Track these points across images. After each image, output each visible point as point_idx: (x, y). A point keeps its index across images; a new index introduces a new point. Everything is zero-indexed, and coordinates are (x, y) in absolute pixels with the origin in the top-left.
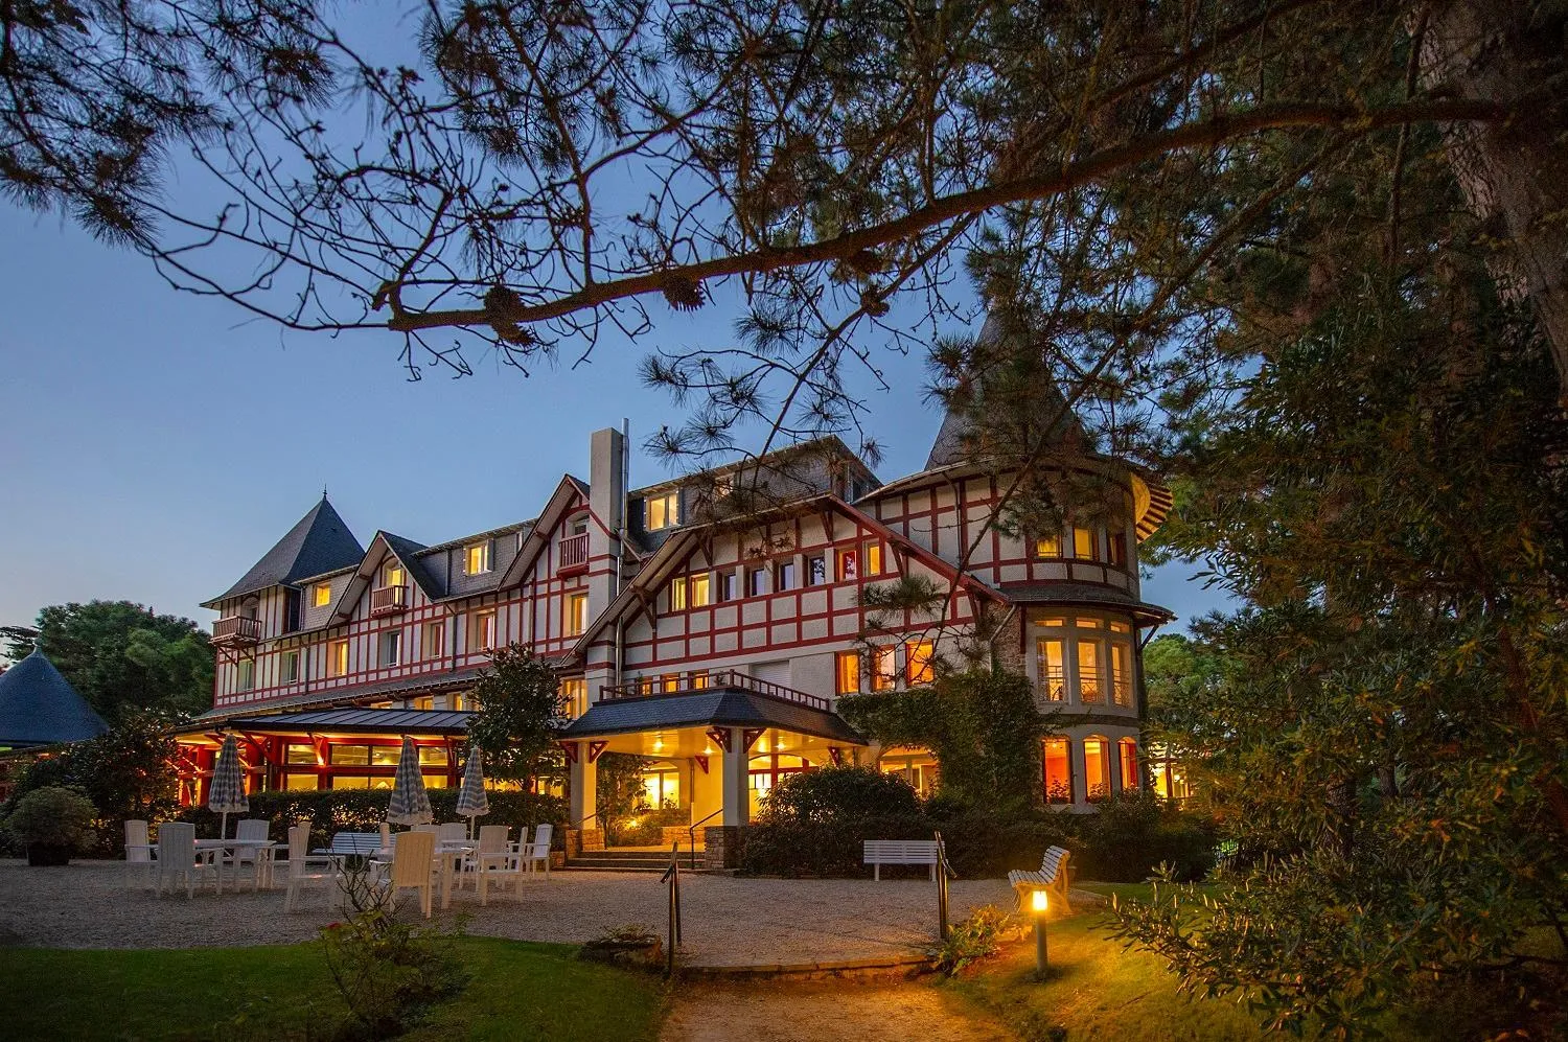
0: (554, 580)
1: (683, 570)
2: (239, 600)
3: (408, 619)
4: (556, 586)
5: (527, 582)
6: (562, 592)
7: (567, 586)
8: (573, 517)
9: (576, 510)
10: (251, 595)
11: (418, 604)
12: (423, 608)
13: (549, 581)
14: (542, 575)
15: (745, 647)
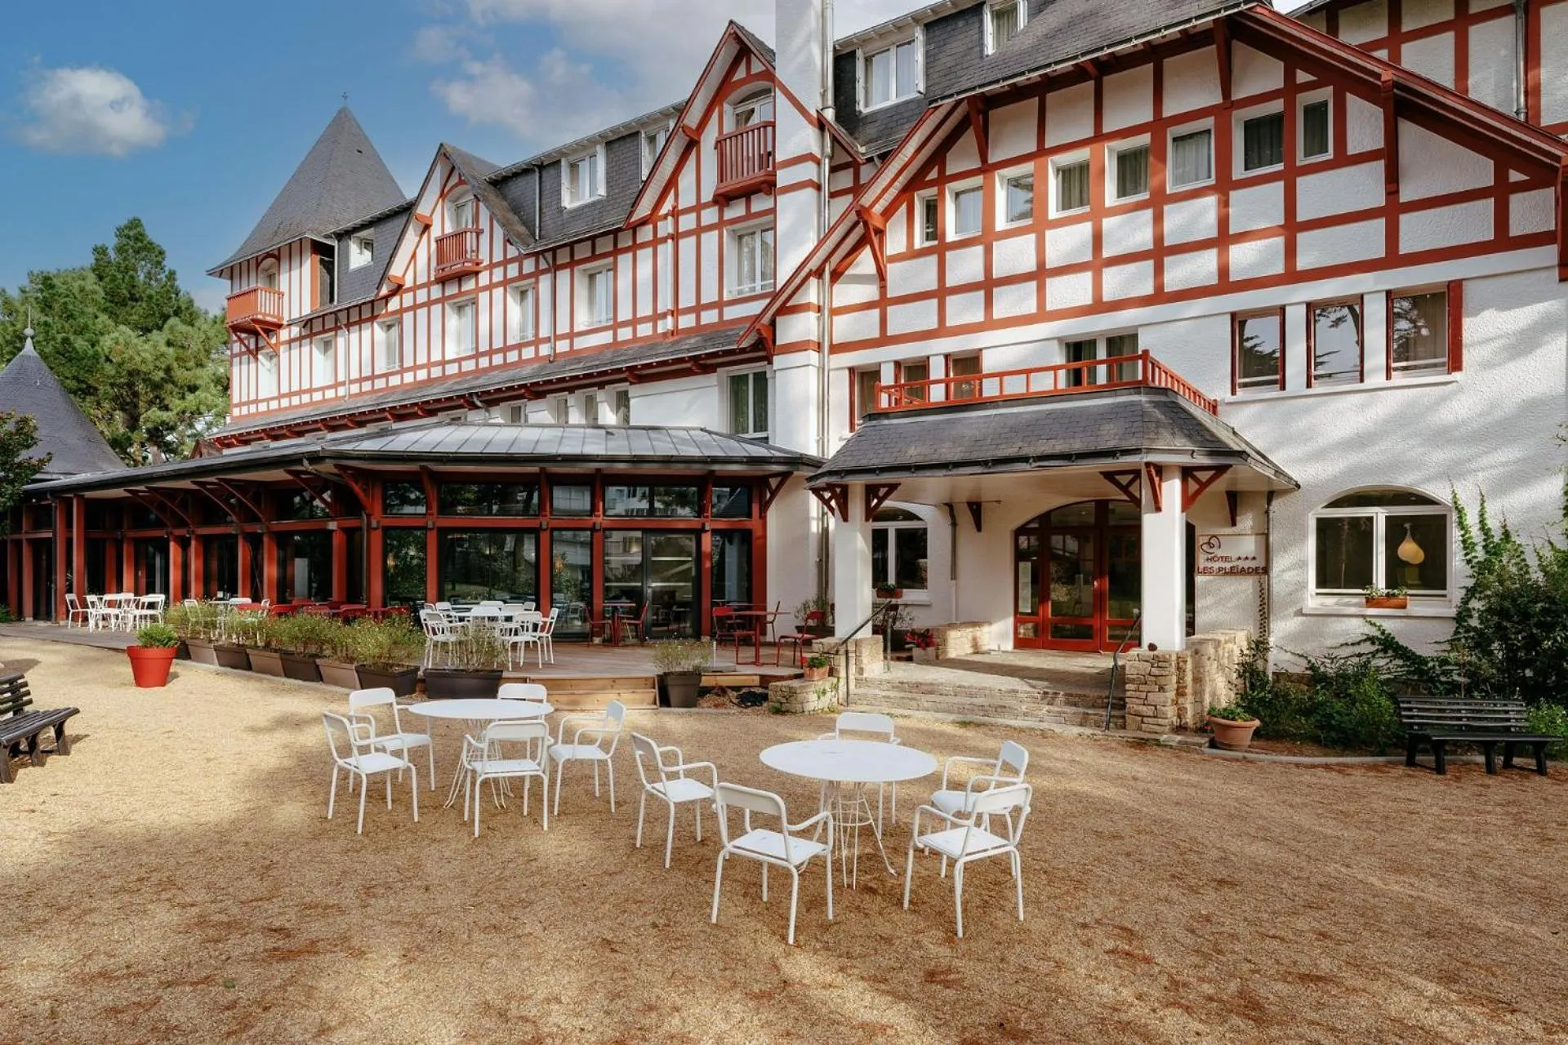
0: (706, 205)
1: (933, 175)
2: (253, 264)
3: (484, 280)
4: (710, 216)
5: (663, 211)
6: (719, 226)
7: (729, 214)
8: (736, 95)
9: (742, 82)
10: (268, 255)
11: (498, 257)
12: (505, 262)
13: (698, 208)
14: (687, 199)
15: (1049, 307)
